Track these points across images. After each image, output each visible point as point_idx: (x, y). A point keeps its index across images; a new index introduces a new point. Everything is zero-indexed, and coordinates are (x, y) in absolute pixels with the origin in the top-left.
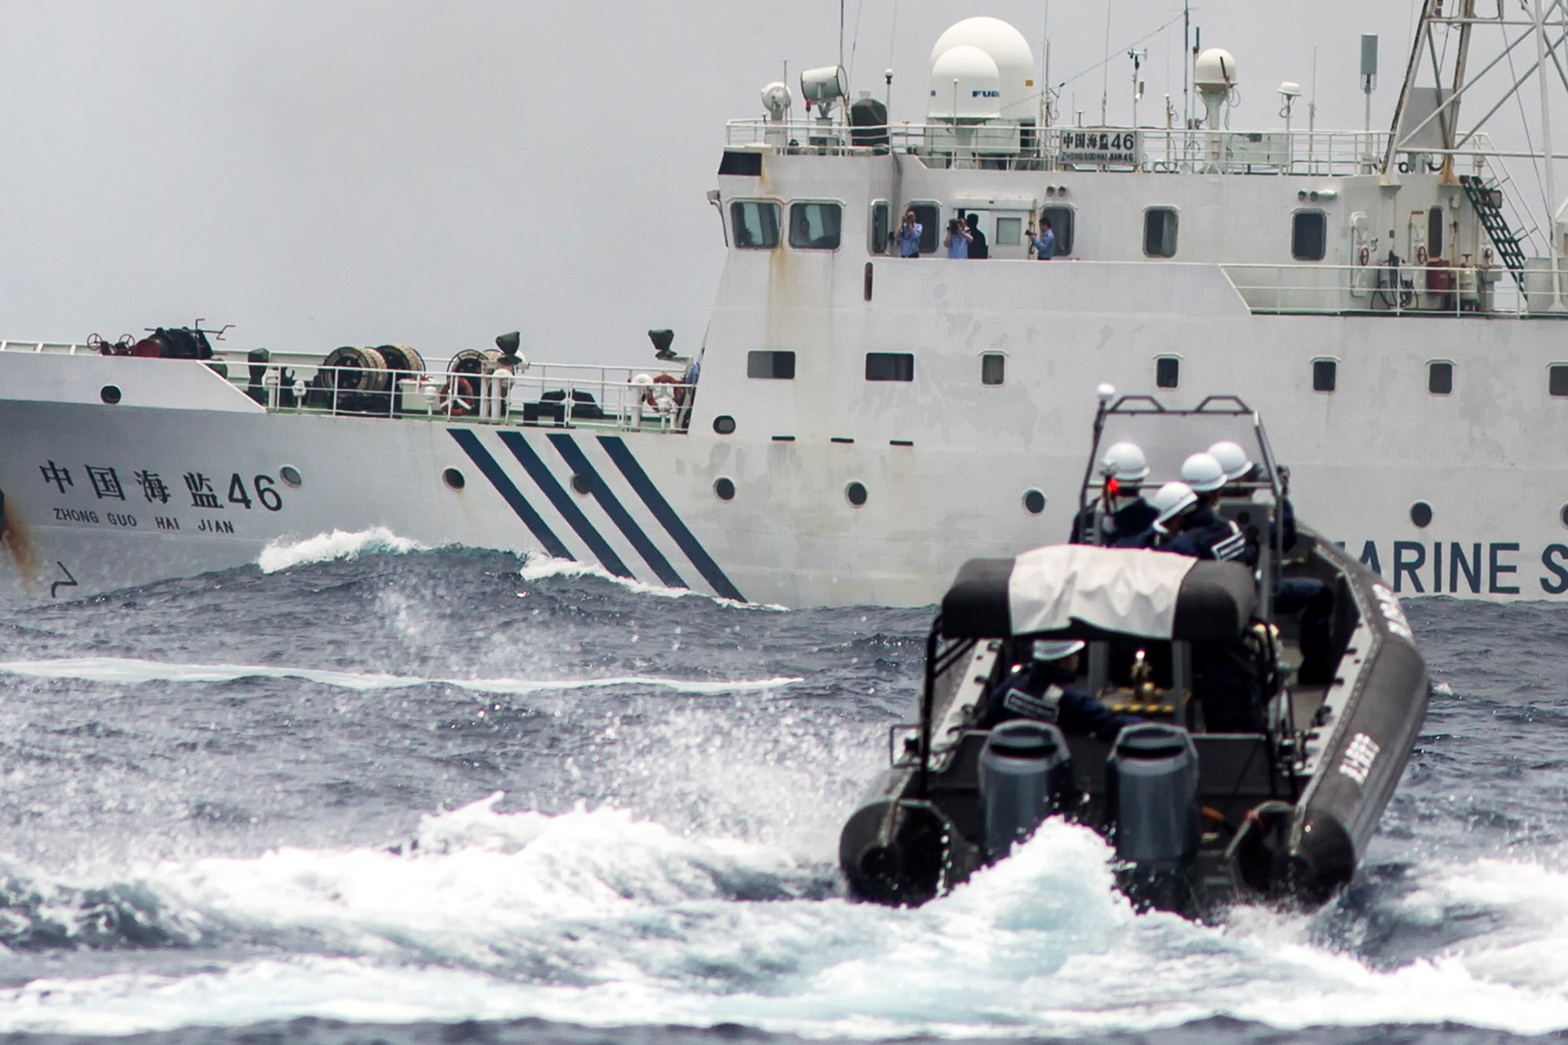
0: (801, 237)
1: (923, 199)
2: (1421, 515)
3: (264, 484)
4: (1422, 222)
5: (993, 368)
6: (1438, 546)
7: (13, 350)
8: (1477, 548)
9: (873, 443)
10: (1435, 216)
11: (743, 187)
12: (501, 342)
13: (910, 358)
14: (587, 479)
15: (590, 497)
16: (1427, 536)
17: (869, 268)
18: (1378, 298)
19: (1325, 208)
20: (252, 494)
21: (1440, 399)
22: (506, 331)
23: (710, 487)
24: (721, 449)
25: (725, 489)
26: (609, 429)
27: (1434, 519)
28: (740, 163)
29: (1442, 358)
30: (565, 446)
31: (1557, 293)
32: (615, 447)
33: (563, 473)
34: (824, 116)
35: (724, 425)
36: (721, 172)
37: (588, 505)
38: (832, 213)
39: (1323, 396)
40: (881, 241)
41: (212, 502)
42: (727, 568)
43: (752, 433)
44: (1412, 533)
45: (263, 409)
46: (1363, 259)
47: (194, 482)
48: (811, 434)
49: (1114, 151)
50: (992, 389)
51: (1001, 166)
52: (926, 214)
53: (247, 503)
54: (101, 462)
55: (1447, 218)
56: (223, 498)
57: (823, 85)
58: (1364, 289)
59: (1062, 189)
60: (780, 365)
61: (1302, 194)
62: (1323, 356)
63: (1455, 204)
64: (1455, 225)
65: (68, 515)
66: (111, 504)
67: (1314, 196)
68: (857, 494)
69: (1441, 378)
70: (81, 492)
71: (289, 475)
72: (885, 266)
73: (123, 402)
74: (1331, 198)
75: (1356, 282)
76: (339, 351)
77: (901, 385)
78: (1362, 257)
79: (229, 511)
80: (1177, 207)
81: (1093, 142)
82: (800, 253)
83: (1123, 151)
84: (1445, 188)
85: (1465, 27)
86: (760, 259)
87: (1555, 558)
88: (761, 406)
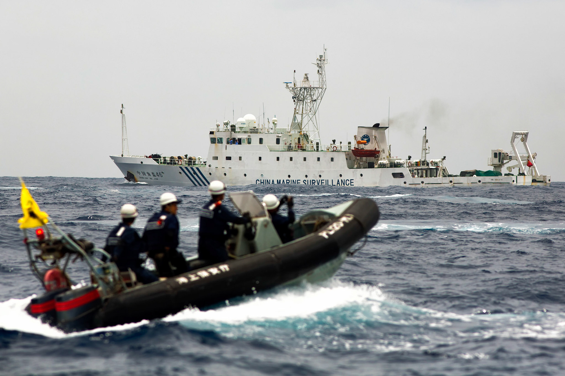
0: (219, 142)
1: (234, 137)
2: (289, 176)
3: (160, 174)
4: (297, 139)
5: (240, 158)
6: (291, 180)
7: (141, 157)
8: (296, 180)
9: (227, 168)
10: (299, 139)
11: (212, 136)
12: (185, 156)
13: (231, 157)
14: (195, 173)
15: (195, 175)
16: (290, 179)
17: (226, 146)
18: (288, 149)
19: (280, 138)
20: (159, 175)
21: (291, 161)
22: (186, 154)
23: (209, 174)
24: (210, 169)
25: (210, 174)
26: (197, 166)
27: (291, 177)
28: (212, 133)
29: (291, 156)
30: (192, 168)
31: (309, 148)
32: (197, 169)
33: (192, 172)
34: (227, 127)
35: (210, 166)
36: (210, 134)
37: (195, 176)
38: (221, 139)
39: (278, 161)
40: (228, 143)
43: (213, 167)
44: (288, 179)
45: (158, 164)
46: (286, 144)
47: (153, 173)
48: (220, 167)
49: (256, 131)
50: (240, 161)
51: (252, 133)
52: (234, 139)
53: (159, 176)
54: (143, 171)
55: (301, 139)
56: (156, 176)
57: (226, 123)
58: (286, 148)
59: (250, 136)
60: (216, 158)
61: (277, 136)
62: (278, 156)
63: (302, 137)
64: (302, 140)
65: (141, 178)
66: (144, 176)
67: (278, 136)
68: (225, 174)
69: (291, 159)
70: (141, 174)
71: (162, 173)
72: (228, 145)
73: (143, 163)
74: (280, 136)
75: (285, 147)
76: (171, 157)
77: (230, 160)
78: (285, 144)
80: (263, 138)
81: (253, 130)
82: (218, 144)
83: (257, 131)
84: (301, 135)
85: (302, 115)
86: (214, 144)
87: (305, 181)
88: (214, 163)
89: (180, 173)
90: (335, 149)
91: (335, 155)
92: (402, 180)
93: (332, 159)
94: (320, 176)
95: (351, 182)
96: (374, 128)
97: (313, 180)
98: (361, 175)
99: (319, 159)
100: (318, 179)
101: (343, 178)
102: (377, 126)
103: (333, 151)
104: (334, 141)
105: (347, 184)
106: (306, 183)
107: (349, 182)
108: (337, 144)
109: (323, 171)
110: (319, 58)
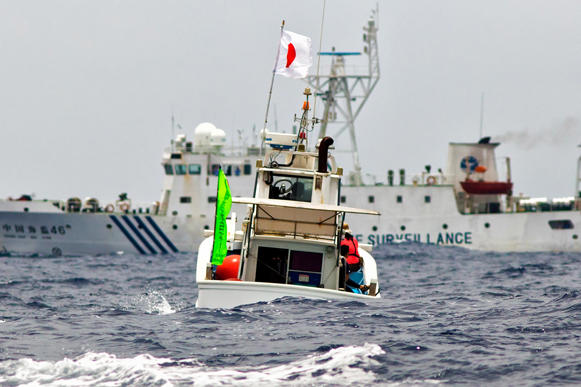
0: (192, 173)
3: (61, 228)
9: (210, 216)
14: (142, 225)
15: (143, 230)
17: (208, 178)
20: (57, 231)
23: (171, 227)
24: (175, 218)
25: (175, 227)
26: (148, 215)
28: (176, 156)
29: (343, 195)
30: (137, 219)
32: (149, 219)
33: (136, 224)
35: (175, 213)
36: (171, 158)
37: (142, 232)
41: (46, 232)
42: (175, 244)
43: (182, 215)
47: (43, 228)
48: (196, 215)
53: (56, 233)
56: (50, 232)
60: (187, 200)
66: (21, 234)
69: (343, 199)
70: (13, 231)
71: (68, 227)
73: (30, 211)
79: (51, 235)
82: (191, 176)
86: (182, 176)
87: (372, 238)
88: (184, 209)
89: (109, 226)
90: (431, 181)
91: (432, 192)
92: (569, 233)
93: (428, 199)
94: (403, 228)
95: (466, 238)
96: (482, 145)
97: (388, 236)
98: (487, 225)
99: (399, 199)
100: (400, 232)
101: (449, 231)
102: (485, 141)
103: (429, 185)
104: (428, 168)
105: (459, 240)
106: (375, 240)
107: (463, 238)
108: (434, 172)
109: (409, 220)
110: (367, 26)
